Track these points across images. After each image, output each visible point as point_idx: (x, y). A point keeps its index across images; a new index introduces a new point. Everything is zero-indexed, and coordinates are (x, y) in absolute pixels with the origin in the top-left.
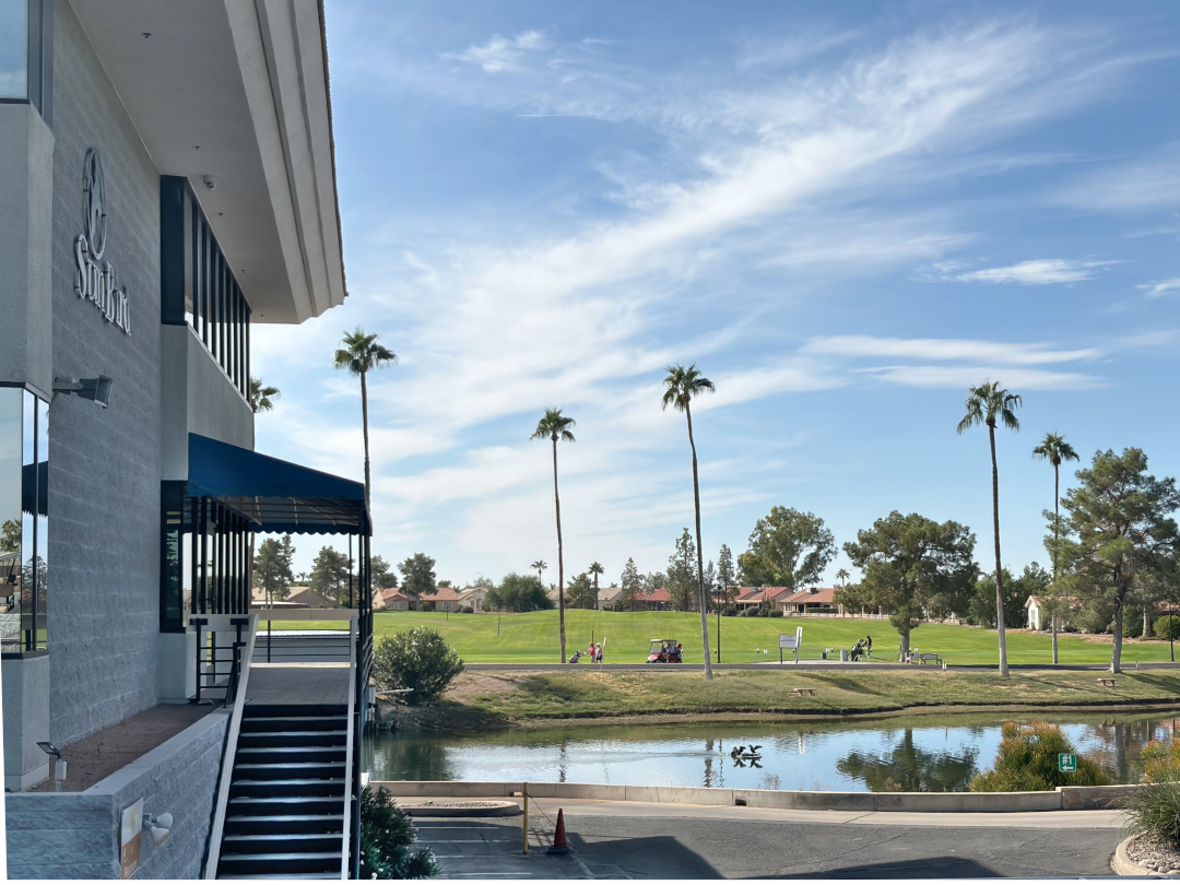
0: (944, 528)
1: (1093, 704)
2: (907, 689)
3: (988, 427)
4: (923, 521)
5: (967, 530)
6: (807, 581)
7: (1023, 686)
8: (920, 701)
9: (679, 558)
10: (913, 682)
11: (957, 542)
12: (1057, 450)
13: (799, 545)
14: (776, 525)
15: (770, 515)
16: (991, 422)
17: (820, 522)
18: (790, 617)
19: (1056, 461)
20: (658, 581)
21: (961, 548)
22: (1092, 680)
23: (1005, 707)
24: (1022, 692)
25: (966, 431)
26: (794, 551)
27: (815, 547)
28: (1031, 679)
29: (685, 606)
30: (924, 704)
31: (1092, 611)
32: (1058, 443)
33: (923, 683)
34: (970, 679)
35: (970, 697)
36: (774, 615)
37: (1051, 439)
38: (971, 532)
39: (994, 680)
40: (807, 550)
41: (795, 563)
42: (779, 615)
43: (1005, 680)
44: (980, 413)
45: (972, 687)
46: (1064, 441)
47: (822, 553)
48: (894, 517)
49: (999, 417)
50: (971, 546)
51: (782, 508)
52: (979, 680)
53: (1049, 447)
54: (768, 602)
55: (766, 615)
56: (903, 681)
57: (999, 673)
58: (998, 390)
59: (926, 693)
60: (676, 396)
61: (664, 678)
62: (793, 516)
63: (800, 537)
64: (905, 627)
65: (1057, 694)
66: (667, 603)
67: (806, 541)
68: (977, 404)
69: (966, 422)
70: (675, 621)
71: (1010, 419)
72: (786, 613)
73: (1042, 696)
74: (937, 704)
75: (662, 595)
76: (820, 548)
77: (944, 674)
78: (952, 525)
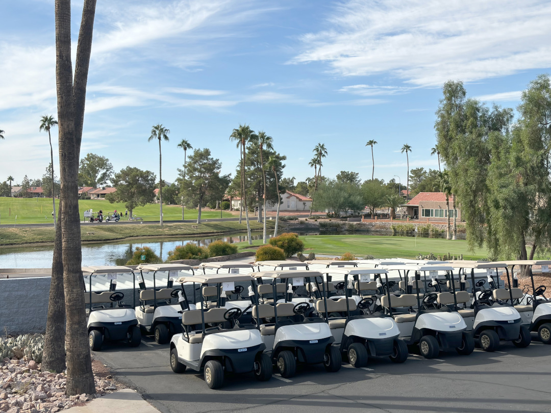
0: (145, 173)
1: (189, 234)
2: (127, 231)
3: (158, 140)
4: (138, 170)
5: (153, 174)
6: (101, 184)
7: (167, 229)
8: (132, 235)
9: (47, 175)
10: (130, 229)
11: (150, 178)
12: (185, 145)
13: (98, 169)
14: (89, 161)
15: (87, 157)
16: (159, 138)
17: (107, 160)
18: (93, 200)
19: (185, 149)
20: (38, 183)
21: (151, 180)
22: (190, 226)
23: (160, 236)
24: (166, 231)
25: (151, 141)
26: (96, 172)
27: (105, 170)
28: (170, 226)
29: (49, 195)
30: (132, 236)
31: (192, 203)
32: (186, 143)
33: (133, 229)
34: (150, 227)
35: (149, 233)
36: (87, 199)
37: (184, 141)
38: (154, 174)
39: (158, 227)
40: (102, 172)
41: (96, 177)
42: (89, 198)
43: (162, 227)
44: (156, 135)
45: (150, 230)
46: (188, 142)
47: (108, 172)
48: (128, 168)
49: (162, 136)
50: (155, 179)
51: (92, 154)
52: (153, 227)
53: (183, 144)
54: (85, 193)
55: (83, 199)
56: (126, 228)
57: (160, 224)
58: (162, 127)
59: (134, 232)
60: (45, 126)
61: (39, 230)
62: (96, 157)
63: (99, 166)
64: (131, 208)
65: (178, 231)
66: (42, 193)
67: (101, 168)
68: (155, 131)
69: (151, 138)
70: (45, 202)
71: (166, 138)
72: (92, 198)
73: (173, 232)
74: (137, 236)
75: (40, 190)
76: (107, 171)
77: (142, 225)
78: (148, 172)
